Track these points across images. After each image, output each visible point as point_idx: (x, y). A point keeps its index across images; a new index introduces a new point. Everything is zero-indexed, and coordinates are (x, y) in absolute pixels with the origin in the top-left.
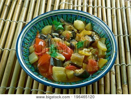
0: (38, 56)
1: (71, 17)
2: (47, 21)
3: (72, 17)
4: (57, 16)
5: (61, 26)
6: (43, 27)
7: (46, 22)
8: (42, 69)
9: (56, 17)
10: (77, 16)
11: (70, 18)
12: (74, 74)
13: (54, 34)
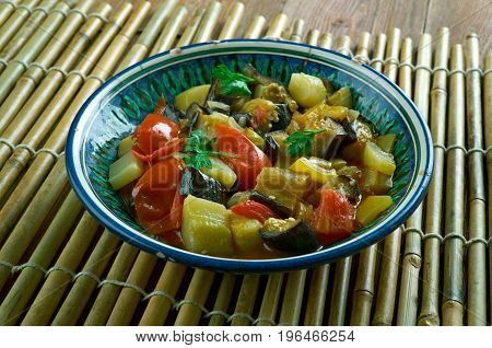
0: (144, 164)
1: (284, 65)
2: (199, 71)
3: (287, 68)
4: (236, 60)
5: (241, 84)
6: (183, 90)
7: (196, 74)
8: (146, 205)
9: (233, 63)
10: (306, 63)
11: (280, 71)
12: (260, 231)
13: (212, 104)
